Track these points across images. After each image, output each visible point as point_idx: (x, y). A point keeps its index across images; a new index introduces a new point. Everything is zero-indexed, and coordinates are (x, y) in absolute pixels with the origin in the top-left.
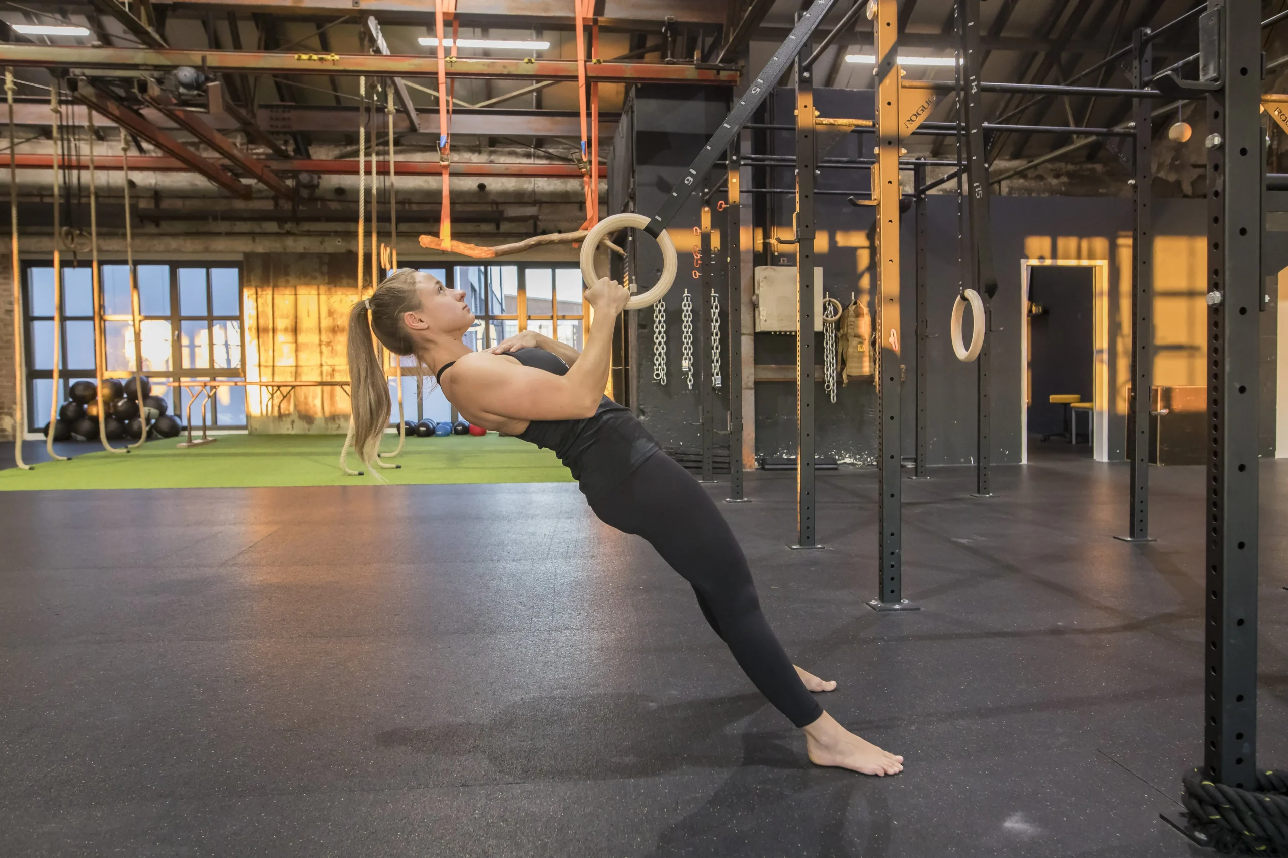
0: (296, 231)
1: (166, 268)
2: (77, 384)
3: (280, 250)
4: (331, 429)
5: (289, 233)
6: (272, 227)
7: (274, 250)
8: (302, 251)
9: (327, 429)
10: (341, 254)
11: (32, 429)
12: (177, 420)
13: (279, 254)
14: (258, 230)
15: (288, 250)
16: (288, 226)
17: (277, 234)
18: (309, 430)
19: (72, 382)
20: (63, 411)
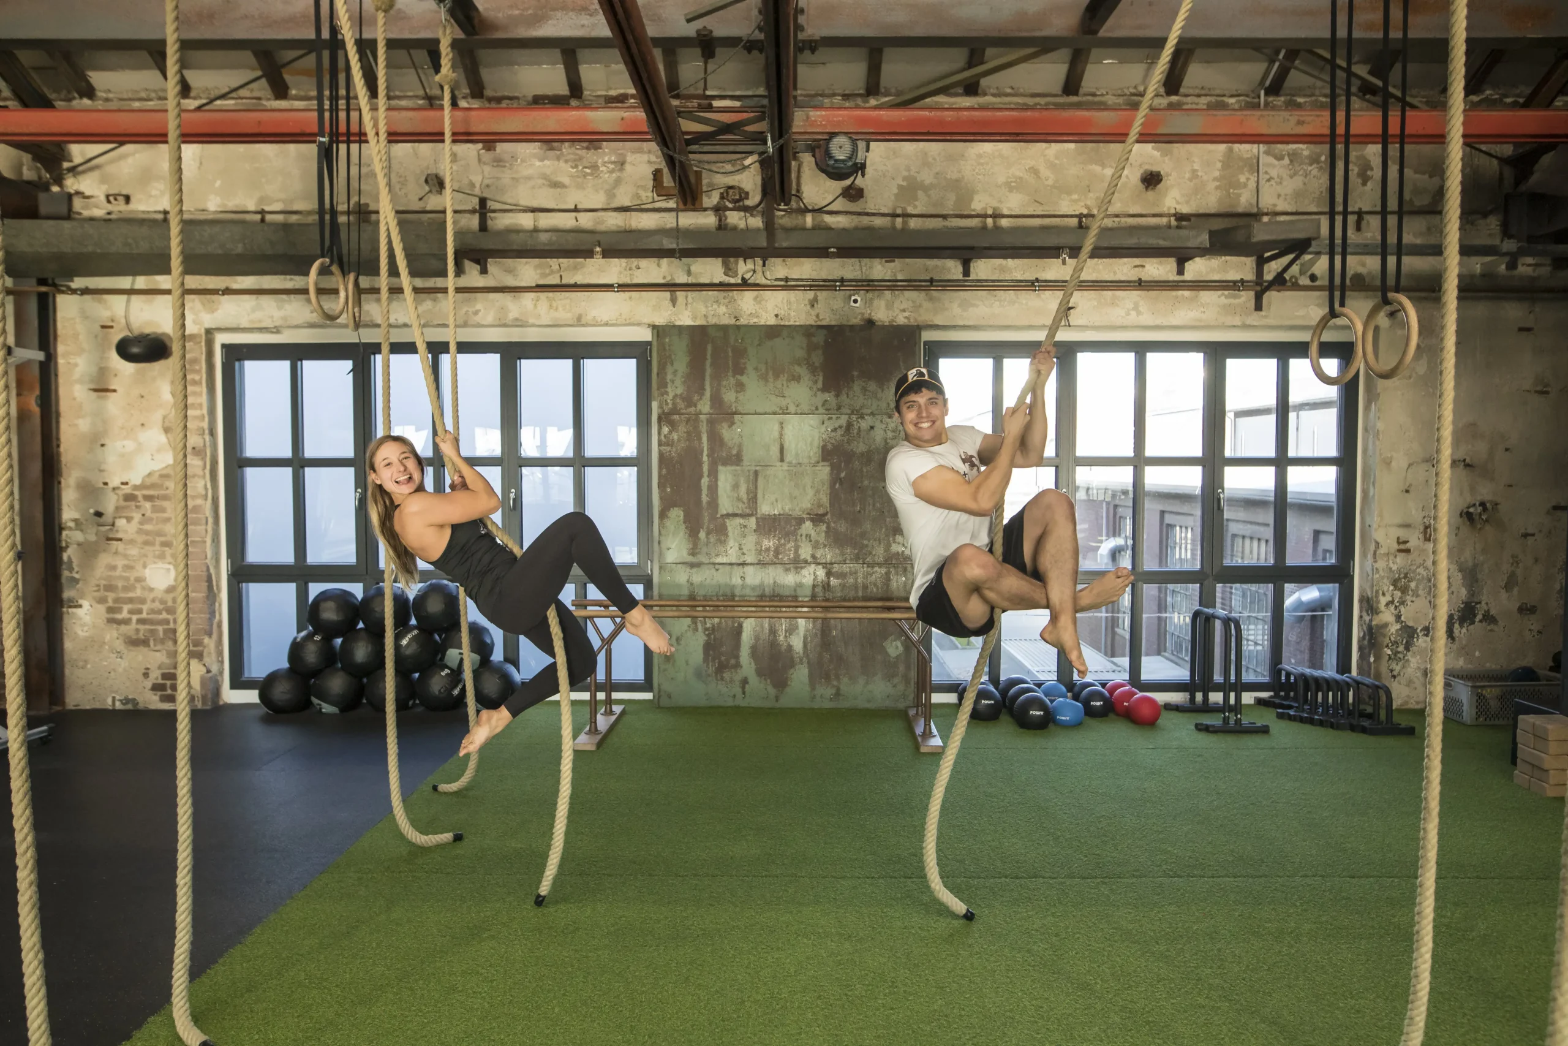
0: (759, 279)
1: (495, 359)
2: (323, 596)
3: (726, 321)
4: (821, 696)
5: (745, 284)
6: (710, 270)
7: (713, 321)
8: (772, 321)
9: (814, 697)
10: (852, 327)
11: (238, 683)
12: (512, 669)
13: (724, 329)
14: (682, 279)
15: (743, 321)
16: (744, 268)
17: (722, 286)
18: (777, 699)
19: (315, 589)
20: (296, 650)
